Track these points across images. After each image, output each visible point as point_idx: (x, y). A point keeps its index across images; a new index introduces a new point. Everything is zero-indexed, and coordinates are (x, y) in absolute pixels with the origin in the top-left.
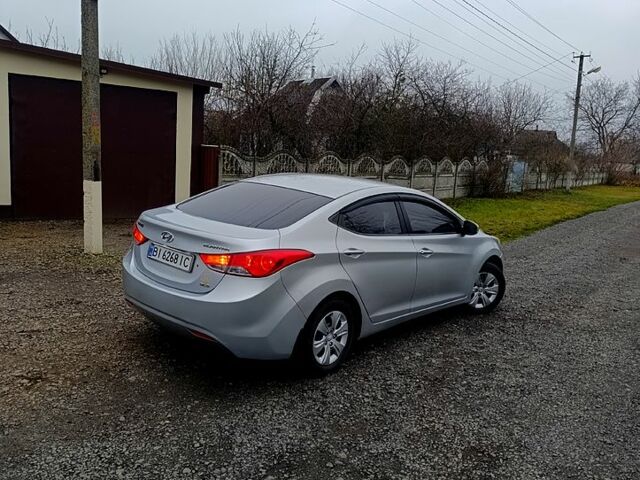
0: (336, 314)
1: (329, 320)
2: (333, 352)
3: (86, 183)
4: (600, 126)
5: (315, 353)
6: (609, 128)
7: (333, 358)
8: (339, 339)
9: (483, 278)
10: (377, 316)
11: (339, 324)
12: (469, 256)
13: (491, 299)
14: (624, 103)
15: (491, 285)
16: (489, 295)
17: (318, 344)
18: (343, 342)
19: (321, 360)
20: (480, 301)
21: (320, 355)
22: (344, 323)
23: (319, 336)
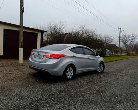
0: (71, 68)
1: (69, 69)
2: (70, 76)
3: (20, 48)
4: (125, 44)
5: (67, 75)
6: (127, 44)
7: (70, 77)
8: (71, 73)
9: (100, 65)
10: (79, 70)
11: (71, 71)
12: (97, 60)
13: (102, 70)
14: (130, 38)
15: (102, 67)
16: (102, 69)
17: (67, 74)
18: (72, 74)
19: (68, 77)
20: (100, 70)
21: (68, 76)
22: (72, 70)
23: (68, 72)
